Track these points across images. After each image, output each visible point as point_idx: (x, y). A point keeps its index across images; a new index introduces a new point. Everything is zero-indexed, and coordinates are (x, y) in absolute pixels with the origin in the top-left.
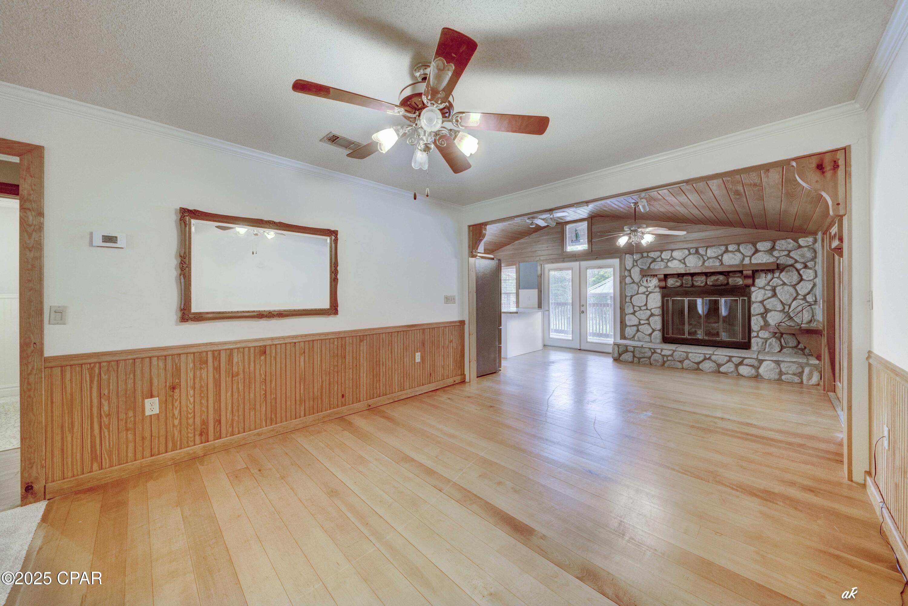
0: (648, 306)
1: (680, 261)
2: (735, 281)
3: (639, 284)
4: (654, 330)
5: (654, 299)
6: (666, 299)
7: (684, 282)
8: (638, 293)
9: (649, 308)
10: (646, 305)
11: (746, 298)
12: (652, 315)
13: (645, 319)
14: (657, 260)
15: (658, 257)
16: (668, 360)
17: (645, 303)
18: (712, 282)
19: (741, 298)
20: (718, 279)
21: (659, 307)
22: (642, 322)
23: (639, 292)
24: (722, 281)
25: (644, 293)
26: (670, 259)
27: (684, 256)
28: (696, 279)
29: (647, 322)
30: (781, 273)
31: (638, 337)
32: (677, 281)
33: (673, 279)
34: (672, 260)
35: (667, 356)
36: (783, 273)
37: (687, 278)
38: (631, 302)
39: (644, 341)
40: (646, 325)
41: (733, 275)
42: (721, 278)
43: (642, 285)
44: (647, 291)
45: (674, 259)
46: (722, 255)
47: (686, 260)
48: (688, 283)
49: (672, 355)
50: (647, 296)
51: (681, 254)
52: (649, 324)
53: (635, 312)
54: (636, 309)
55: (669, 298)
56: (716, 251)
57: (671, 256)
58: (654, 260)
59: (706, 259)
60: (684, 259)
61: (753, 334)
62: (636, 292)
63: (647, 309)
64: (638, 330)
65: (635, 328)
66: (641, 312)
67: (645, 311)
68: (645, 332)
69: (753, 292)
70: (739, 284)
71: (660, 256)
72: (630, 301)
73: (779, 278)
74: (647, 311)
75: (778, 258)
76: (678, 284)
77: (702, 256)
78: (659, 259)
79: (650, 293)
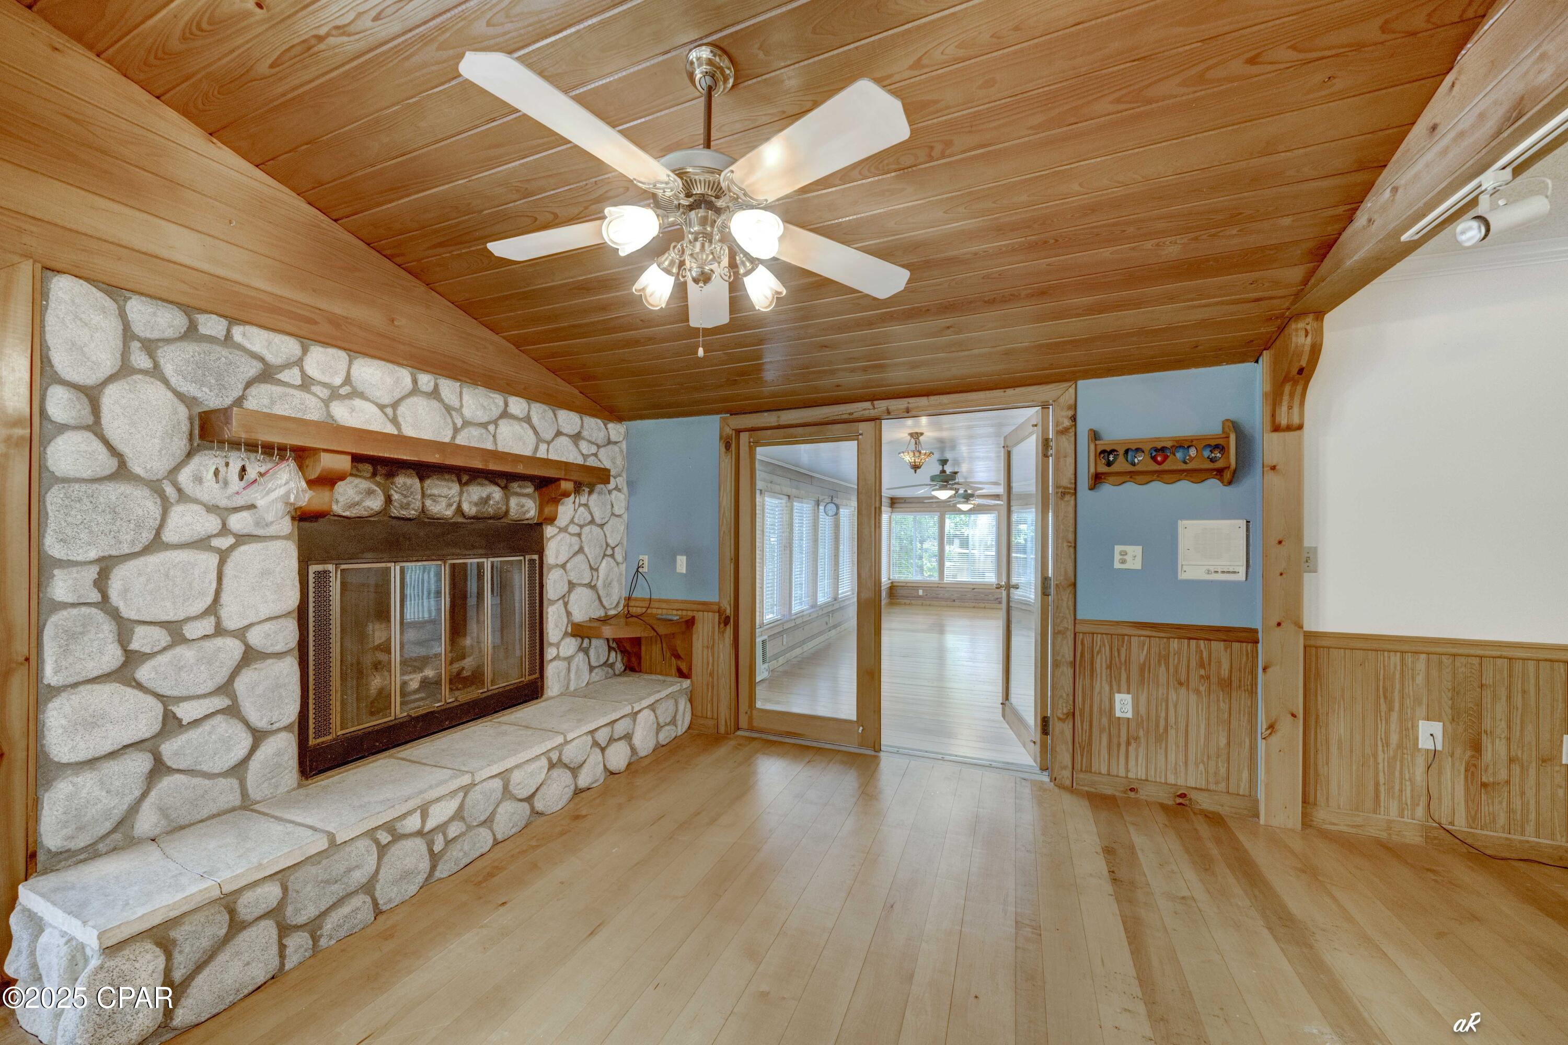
0: (224, 613)
1: (382, 407)
2: (523, 506)
3: (169, 490)
4: (258, 736)
5: (265, 573)
6: (313, 568)
7: (396, 496)
8: (156, 544)
9: (232, 621)
10: (213, 609)
11: (536, 557)
12: (250, 656)
13: (210, 686)
14: (284, 376)
15: (287, 366)
16: (448, 843)
17: (209, 600)
18: (476, 504)
19: (528, 557)
20: (489, 497)
21: (287, 615)
22: (186, 712)
23: (169, 536)
24: (498, 503)
25: (201, 544)
26: (343, 391)
27: (397, 395)
28: (435, 492)
29: (220, 702)
30: (590, 493)
31: (163, 811)
32: (370, 492)
33: (357, 481)
34: (349, 396)
35: (442, 828)
36: (594, 496)
37: (409, 481)
38: (104, 604)
39: (205, 813)
40: (219, 718)
41: (518, 490)
42: (496, 493)
43: (183, 496)
44: (225, 530)
45: (356, 394)
46: (495, 422)
47: (402, 409)
48: (408, 504)
49: (459, 815)
50: (224, 556)
51: (389, 381)
52: (233, 711)
53: (132, 659)
54: (142, 640)
55: (330, 567)
56: (485, 404)
57: (348, 380)
58: (267, 374)
59: (459, 425)
60: (395, 405)
61: (550, 653)
62: (147, 536)
63: (220, 631)
64: (159, 769)
65: (140, 763)
66: (186, 653)
67: (208, 645)
68: (205, 768)
69: (549, 539)
70: (528, 516)
71: (299, 363)
72: (95, 596)
73: (586, 505)
74: (219, 642)
75: (585, 457)
76: (376, 503)
77: (448, 409)
78: (292, 376)
79: (242, 539)
